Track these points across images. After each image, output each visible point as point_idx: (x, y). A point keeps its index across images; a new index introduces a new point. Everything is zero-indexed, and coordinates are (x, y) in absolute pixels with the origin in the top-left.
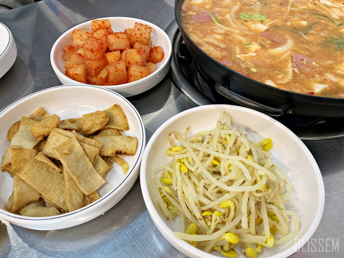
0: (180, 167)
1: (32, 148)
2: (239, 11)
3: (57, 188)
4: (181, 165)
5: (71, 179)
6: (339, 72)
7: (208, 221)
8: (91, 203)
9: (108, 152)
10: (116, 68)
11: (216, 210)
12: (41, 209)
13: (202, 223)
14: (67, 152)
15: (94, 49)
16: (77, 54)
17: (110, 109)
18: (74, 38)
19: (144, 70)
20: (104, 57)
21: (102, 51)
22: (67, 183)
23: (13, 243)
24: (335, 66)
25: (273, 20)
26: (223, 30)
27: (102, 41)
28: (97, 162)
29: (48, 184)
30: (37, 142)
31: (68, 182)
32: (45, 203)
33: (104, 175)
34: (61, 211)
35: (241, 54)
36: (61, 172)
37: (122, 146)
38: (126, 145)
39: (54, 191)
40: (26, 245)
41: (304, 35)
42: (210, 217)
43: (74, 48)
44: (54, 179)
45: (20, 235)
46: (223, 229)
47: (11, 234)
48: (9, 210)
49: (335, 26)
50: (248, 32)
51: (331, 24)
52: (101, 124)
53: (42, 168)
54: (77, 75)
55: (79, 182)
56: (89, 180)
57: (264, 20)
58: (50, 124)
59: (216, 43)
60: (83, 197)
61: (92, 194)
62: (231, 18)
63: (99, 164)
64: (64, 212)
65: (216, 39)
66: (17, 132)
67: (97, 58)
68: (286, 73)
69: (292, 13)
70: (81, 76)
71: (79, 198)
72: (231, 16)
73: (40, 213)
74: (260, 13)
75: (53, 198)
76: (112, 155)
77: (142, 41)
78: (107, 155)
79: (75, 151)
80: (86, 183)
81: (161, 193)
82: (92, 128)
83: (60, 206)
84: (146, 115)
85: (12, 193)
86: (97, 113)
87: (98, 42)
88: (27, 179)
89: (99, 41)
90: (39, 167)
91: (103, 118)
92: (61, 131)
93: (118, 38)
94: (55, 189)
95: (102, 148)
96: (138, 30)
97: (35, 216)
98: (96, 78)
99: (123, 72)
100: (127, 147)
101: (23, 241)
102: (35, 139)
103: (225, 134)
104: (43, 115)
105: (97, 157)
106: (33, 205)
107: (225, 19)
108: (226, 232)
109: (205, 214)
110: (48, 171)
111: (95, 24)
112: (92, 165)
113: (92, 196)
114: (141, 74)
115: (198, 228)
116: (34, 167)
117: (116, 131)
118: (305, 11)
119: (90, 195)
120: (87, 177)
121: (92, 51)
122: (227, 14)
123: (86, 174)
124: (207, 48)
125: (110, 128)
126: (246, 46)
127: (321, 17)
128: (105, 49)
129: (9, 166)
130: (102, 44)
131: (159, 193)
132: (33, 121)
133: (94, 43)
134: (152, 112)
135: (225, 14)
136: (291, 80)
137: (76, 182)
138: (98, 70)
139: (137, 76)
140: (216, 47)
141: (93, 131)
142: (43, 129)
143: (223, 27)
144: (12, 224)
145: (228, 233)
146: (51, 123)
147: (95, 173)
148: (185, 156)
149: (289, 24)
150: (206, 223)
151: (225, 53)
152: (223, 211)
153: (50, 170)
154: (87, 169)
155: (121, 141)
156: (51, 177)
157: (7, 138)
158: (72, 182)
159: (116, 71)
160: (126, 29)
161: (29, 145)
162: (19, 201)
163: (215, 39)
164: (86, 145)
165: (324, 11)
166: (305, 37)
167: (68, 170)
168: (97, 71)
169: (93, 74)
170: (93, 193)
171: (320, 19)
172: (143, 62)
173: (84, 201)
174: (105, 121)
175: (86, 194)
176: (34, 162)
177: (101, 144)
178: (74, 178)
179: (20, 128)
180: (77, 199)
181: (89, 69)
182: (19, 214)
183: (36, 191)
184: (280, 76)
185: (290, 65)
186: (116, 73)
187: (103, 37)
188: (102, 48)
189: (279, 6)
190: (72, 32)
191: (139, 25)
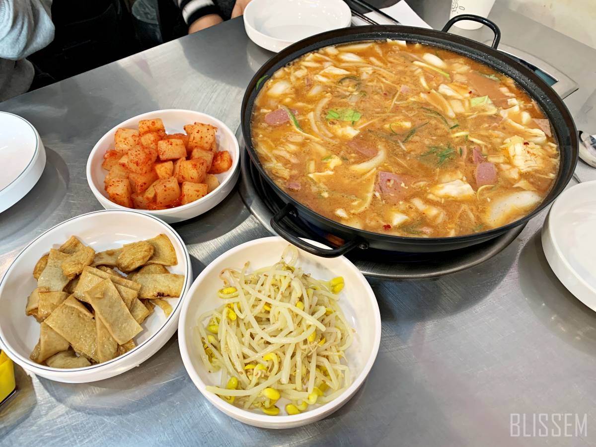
0: (228, 313)
1: (62, 290)
2: (327, 107)
3: (88, 336)
4: (229, 311)
5: (103, 327)
6: (430, 197)
7: (250, 375)
8: (126, 352)
9: (149, 294)
10: (165, 186)
11: (260, 363)
12: (70, 360)
13: (243, 377)
14: (100, 296)
15: (140, 162)
16: (120, 165)
17: (155, 239)
18: (117, 142)
19: (200, 188)
20: (152, 170)
21: (150, 163)
22: (98, 331)
23: (39, 397)
24: (427, 188)
25: (368, 120)
26: (300, 137)
27: (151, 150)
28: (134, 306)
29: (78, 331)
30: (68, 281)
31: (100, 330)
32: (75, 353)
33: (143, 322)
34: (92, 362)
35: (315, 172)
36: (94, 318)
37: (165, 286)
38: (170, 286)
39: (85, 340)
40: (53, 399)
41: (401, 144)
42: (251, 371)
43: (116, 154)
44: (85, 326)
45: (46, 388)
46: (265, 384)
47: (37, 387)
48: (35, 360)
49: (447, 129)
50: (331, 141)
51: (443, 125)
52: (143, 258)
53: (72, 314)
54: (117, 195)
55: (112, 330)
56: (125, 328)
57: (356, 122)
58: (83, 260)
59: (287, 156)
60: (116, 347)
61: (127, 343)
62: (314, 118)
63: (137, 308)
64: (96, 363)
65: (288, 152)
66: (45, 268)
67: (144, 171)
68: (364, 199)
69: (397, 109)
70: (124, 196)
71: (112, 348)
72: (315, 116)
73: (69, 364)
74: (354, 109)
75: (84, 348)
76: (153, 298)
77: (203, 147)
78: (147, 297)
79: (110, 294)
80: (120, 331)
81: (204, 343)
82: (132, 264)
83: (91, 357)
84: (202, 244)
85: (38, 341)
86: (140, 245)
87: (145, 152)
88: (55, 326)
89: (146, 150)
90: (68, 312)
91: (145, 251)
92: (95, 270)
93: (171, 144)
94: (86, 337)
95: (141, 289)
96: (198, 132)
97: (64, 368)
98: (142, 196)
99: (174, 191)
100: (171, 288)
101: (50, 394)
102: (65, 277)
103: (280, 276)
104: (76, 245)
105: (135, 300)
106: (62, 355)
107: (306, 120)
108: (268, 387)
109: (248, 367)
110: (79, 316)
111: (143, 125)
112: (128, 310)
113: (128, 345)
114: (196, 193)
115: (239, 382)
116: (63, 312)
117: (161, 267)
118: (415, 106)
119: (125, 344)
120: (122, 325)
121: (137, 164)
122: (310, 111)
123: (121, 320)
124: (275, 164)
125: (154, 263)
126: (325, 161)
127: (433, 115)
128: (154, 159)
129: (35, 310)
130: (150, 153)
131: (201, 343)
132: (63, 254)
133: (139, 154)
134: (211, 240)
135: (308, 111)
136: (368, 208)
137: (110, 329)
138: (145, 187)
139: (191, 196)
140: (286, 163)
141: (133, 267)
142: (74, 266)
143: (301, 132)
144: (37, 376)
145: (268, 389)
146: (85, 258)
147: (132, 319)
148: (236, 300)
149: (387, 126)
150: (248, 378)
151: (295, 172)
152: (267, 364)
153: (81, 316)
154: (123, 314)
155: (164, 281)
156: (82, 324)
157: (33, 275)
158: (104, 330)
159: (165, 191)
160: (185, 125)
161: (58, 286)
162: (46, 350)
163: (287, 150)
164: (122, 287)
165: (438, 104)
166: (403, 147)
167: (101, 317)
168: (143, 187)
169: (139, 192)
170: (129, 342)
171: (430, 118)
172: (201, 177)
173: (117, 351)
174: (148, 256)
175: (120, 344)
176: (63, 307)
177: (140, 286)
178: (107, 325)
179: (48, 264)
180: (109, 349)
181: (134, 185)
182: (46, 365)
183: (65, 340)
184: (355, 203)
185: (372, 187)
186: (166, 193)
187: (152, 144)
188: (150, 159)
189: (381, 98)
190: (115, 133)
191: (199, 125)
